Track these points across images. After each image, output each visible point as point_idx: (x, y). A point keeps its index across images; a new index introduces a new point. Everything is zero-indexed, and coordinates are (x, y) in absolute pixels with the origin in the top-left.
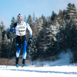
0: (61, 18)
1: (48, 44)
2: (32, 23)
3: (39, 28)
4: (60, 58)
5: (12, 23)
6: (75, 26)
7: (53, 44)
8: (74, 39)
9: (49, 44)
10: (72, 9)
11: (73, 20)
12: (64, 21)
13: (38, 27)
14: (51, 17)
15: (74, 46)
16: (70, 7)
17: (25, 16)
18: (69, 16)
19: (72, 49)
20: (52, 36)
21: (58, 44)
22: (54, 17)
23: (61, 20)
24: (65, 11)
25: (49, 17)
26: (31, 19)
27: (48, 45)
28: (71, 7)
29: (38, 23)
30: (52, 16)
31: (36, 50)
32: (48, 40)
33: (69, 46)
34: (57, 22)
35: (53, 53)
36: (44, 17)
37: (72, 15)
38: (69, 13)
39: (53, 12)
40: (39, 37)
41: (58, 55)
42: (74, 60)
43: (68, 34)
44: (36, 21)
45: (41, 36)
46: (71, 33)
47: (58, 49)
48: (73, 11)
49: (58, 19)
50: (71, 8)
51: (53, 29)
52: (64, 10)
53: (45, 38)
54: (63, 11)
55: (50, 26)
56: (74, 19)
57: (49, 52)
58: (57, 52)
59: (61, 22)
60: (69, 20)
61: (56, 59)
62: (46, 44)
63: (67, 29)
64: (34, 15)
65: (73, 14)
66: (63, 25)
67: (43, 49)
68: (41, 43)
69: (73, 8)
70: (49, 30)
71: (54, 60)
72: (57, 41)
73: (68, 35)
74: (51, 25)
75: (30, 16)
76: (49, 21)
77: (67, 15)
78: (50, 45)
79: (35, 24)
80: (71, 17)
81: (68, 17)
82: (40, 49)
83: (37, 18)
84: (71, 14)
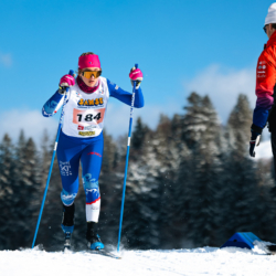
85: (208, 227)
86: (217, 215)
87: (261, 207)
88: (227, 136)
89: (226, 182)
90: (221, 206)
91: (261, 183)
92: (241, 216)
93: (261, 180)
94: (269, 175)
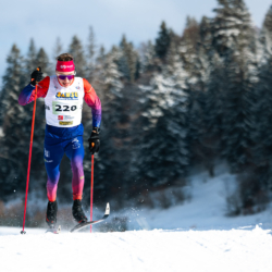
0: (191, 47)
1: (144, 146)
2: (83, 68)
3: (110, 86)
4: (190, 198)
5: (12, 65)
6: (246, 78)
7: (163, 146)
8: (243, 126)
9: (148, 146)
10: (236, 16)
11: (237, 53)
12: (203, 60)
13: (108, 80)
14: (154, 43)
15: (241, 151)
16: (227, 7)
17: (58, 40)
18: (224, 40)
19: (234, 164)
20: (159, 114)
21: (182, 144)
22: (168, 45)
23: (193, 56)
24: (208, 22)
25: (147, 44)
26: (80, 51)
27: (146, 149)
28: (231, 6)
29: (106, 66)
30: (158, 41)
31: (101, 167)
32: (146, 129)
33: (224, 153)
34: (178, 61)
35: (165, 180)
36: (131, 44)
37: (233, 36)
38: (221, 28)
39: (163, 26)
40: (111, 118)
41: (184, 184)
42: (240, 204)
43: (219, 107)
44: (99, 60)
45: (119, 114)
46: (230, 105)
47: (184, 162)
48: (239, 22)
49: (183, 50)
50: (229, 12)
51: (162, 89)
52: (204, 19)
53: (135, 123)
54: (199, 20)
55: (152, 76)
56: (240, 50)
57: (150, 174)
58: (177, 175)
59: (192, 61)
60: (221, 55)
61: (173, 200)
62: (138, 147)
63: (214, 88)
64: (91, 36)
65: (236, 32)
66: (199, 75)
67: (127, 163)
68: (118, 141)
69: (239, 12)
70: (149, 93)
71: (166, 205)
72: (177, 135)
73: (220, 112)
74: (155, 73)
75: (76, 42)
76: (146, 57)
77: (216, 35)
78: (152, 148)
79: (97, 69)
80: (229, 44)
81: (220, 42)
82: (115, 163)
83: (102, 50)
84: (229, 32)
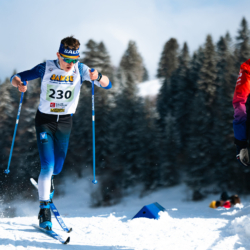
85: (104, 153)
86: (112, 143)
87: (148, 136)
88: (119, 77)
89: (119, 115)
90: (115, 136)
91: (148, 116)
92: (132, 144)
93: (148, 113)
94: (154, 109)
